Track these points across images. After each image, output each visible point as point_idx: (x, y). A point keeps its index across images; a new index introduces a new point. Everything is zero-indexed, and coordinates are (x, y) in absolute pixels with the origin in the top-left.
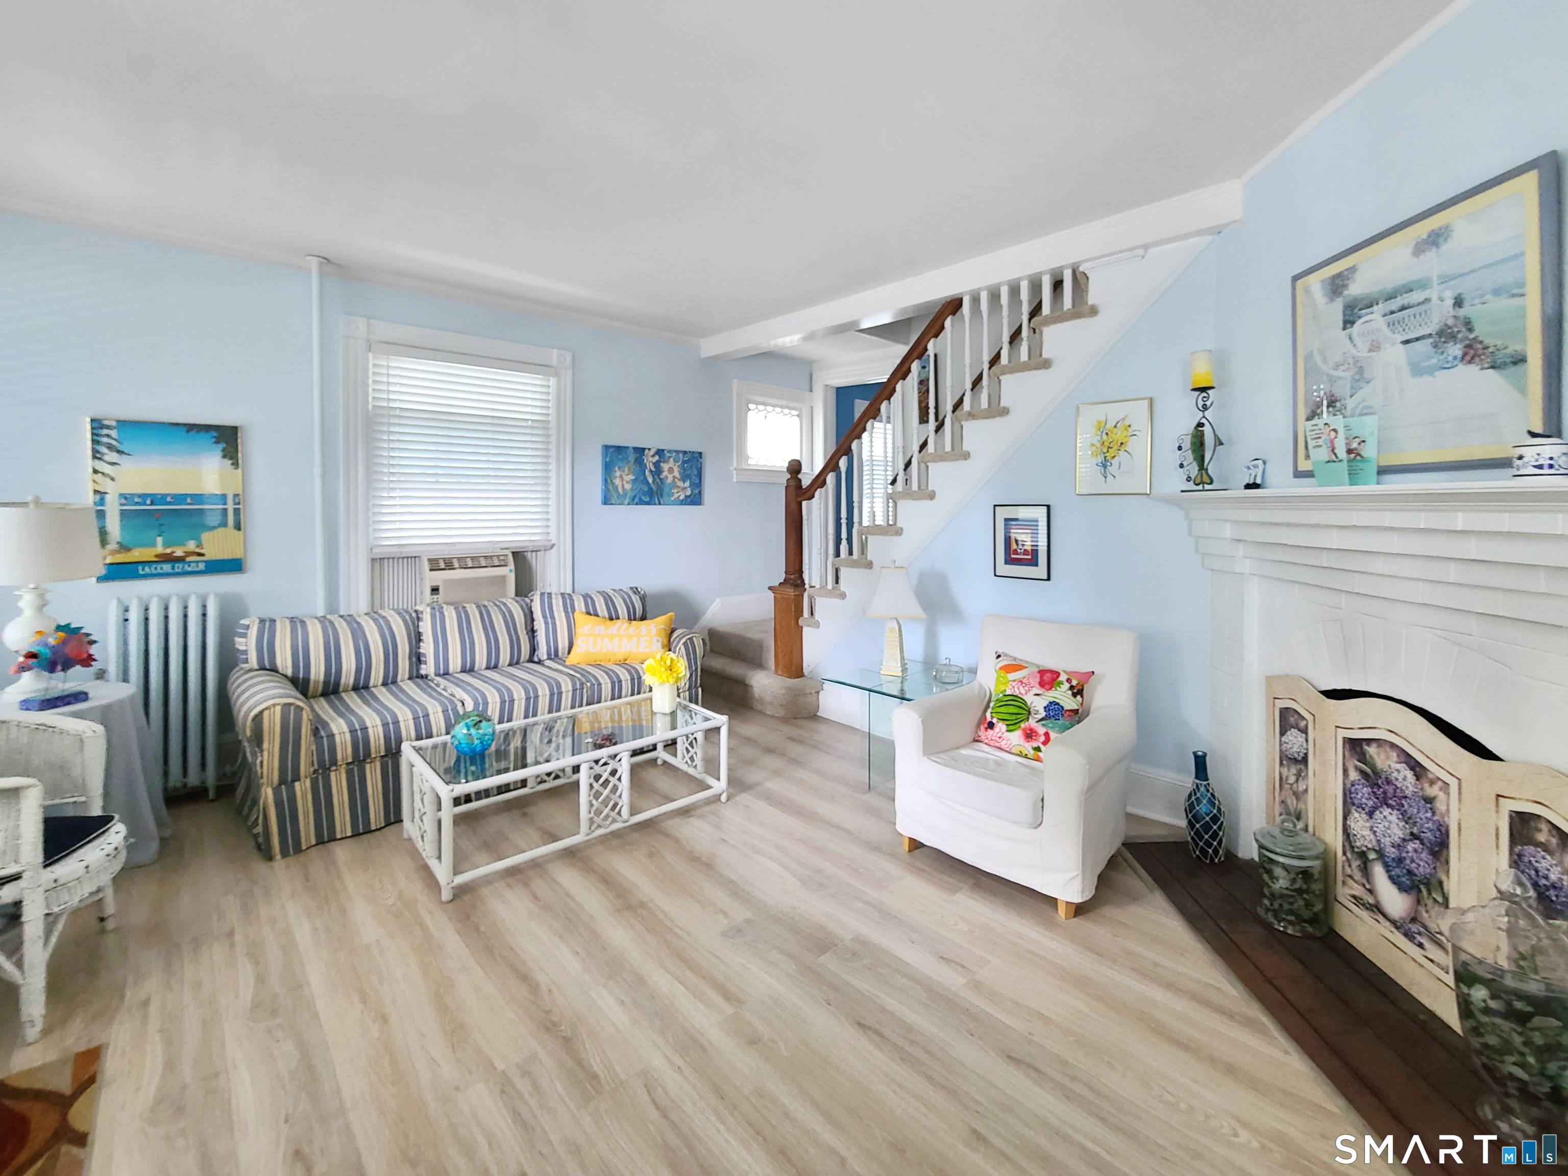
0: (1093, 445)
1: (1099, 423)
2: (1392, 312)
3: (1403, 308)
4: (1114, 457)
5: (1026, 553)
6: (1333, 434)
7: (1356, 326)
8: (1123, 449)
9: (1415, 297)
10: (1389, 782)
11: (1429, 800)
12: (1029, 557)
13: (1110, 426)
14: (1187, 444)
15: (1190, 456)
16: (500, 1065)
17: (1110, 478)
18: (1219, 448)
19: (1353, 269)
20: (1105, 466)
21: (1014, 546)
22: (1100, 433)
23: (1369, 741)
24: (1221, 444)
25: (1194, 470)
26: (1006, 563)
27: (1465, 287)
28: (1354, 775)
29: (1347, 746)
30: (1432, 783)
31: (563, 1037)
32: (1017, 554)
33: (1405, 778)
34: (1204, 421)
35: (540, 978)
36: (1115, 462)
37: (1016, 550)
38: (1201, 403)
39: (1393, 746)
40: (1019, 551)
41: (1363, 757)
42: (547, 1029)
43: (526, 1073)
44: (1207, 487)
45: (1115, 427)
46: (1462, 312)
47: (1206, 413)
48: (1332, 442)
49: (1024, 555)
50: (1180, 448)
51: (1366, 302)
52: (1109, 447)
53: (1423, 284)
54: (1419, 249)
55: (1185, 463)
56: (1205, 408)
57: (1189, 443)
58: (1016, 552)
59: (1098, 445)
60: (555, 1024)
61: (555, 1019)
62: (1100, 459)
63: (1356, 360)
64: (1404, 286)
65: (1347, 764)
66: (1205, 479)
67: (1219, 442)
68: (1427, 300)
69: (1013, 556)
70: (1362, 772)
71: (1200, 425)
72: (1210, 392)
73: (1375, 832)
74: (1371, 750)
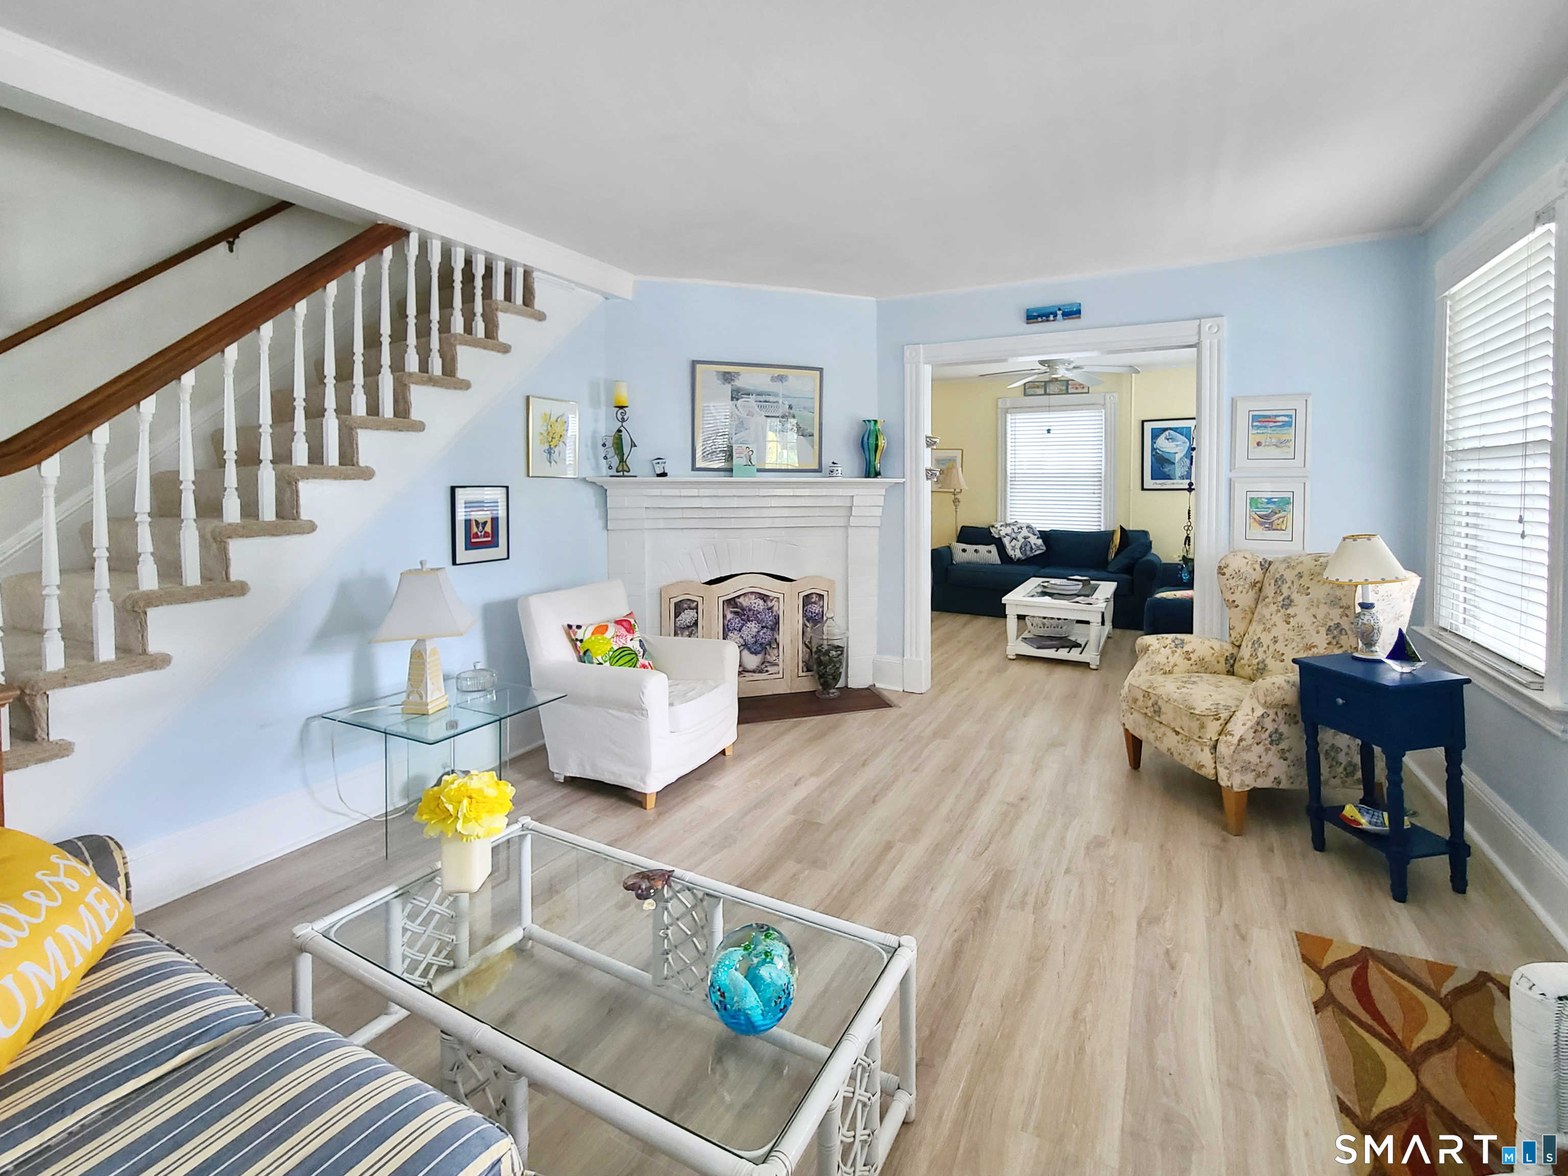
0: (541, 434)
1: (545, 414)
2: (760, 402)
3: (766, 401)
4: (556, 446)
5: (486, 535)
6: (751, 453)
7: (739, 401)
8: (561, 440)
9: (771, 399)
10: (750, 610)
11: (770, 608)
12: (489, 539)
13: (553, 419)
14: (609, 443)
15: (612, 452)
16: (1031, 919)
17: (553, 463)
18: (634, 448)
19: (738, 374)
20: (550, 453)
21: (475, 530)
22: (546, 424)
23: (739, 597)
24: (635, 446)
25: (615, 461)
26: (466, 549)
27: (793, 402)
28: (729, 616)
29: (726, 604)
30: (772, 601)
31: (985, 901)
32: (478, 537)
33: (759, 604)
34: (622, 428)
35: (948, 944)
36: (557, 450)
37: (477, 533)
38: (620, 417)
39: (752, 593)
40: (479, 534)
41: (736, 605)
42: (986, 912)
43: (1023, 904)
44: (626, 474)
45: (557, 421)
46: (791, 411)
47: (624, 424)
48: (750, 456)
49: (485, 537)
50: (604, 445)
51: (745, 392)
52: (553, 438)
53: (776, 395)
54: (773, 379)
55: (608, 456)
56: (623, 420)
57: (611, 442)
58: (476, 536)
59: (545, 434)
60: (979, 911)
61: (976, 913)
62: (546, 447)
63: (739, 418)
64: (766, 392)
65: (726, 613)
66: (625, 468)
67: (633, 445)
68: (777, 402)
69: (473, 540)
70: (736, 613)
71: (619, 431)
72: (625, 409)
73: (742, 637)
74: (741, 600)
